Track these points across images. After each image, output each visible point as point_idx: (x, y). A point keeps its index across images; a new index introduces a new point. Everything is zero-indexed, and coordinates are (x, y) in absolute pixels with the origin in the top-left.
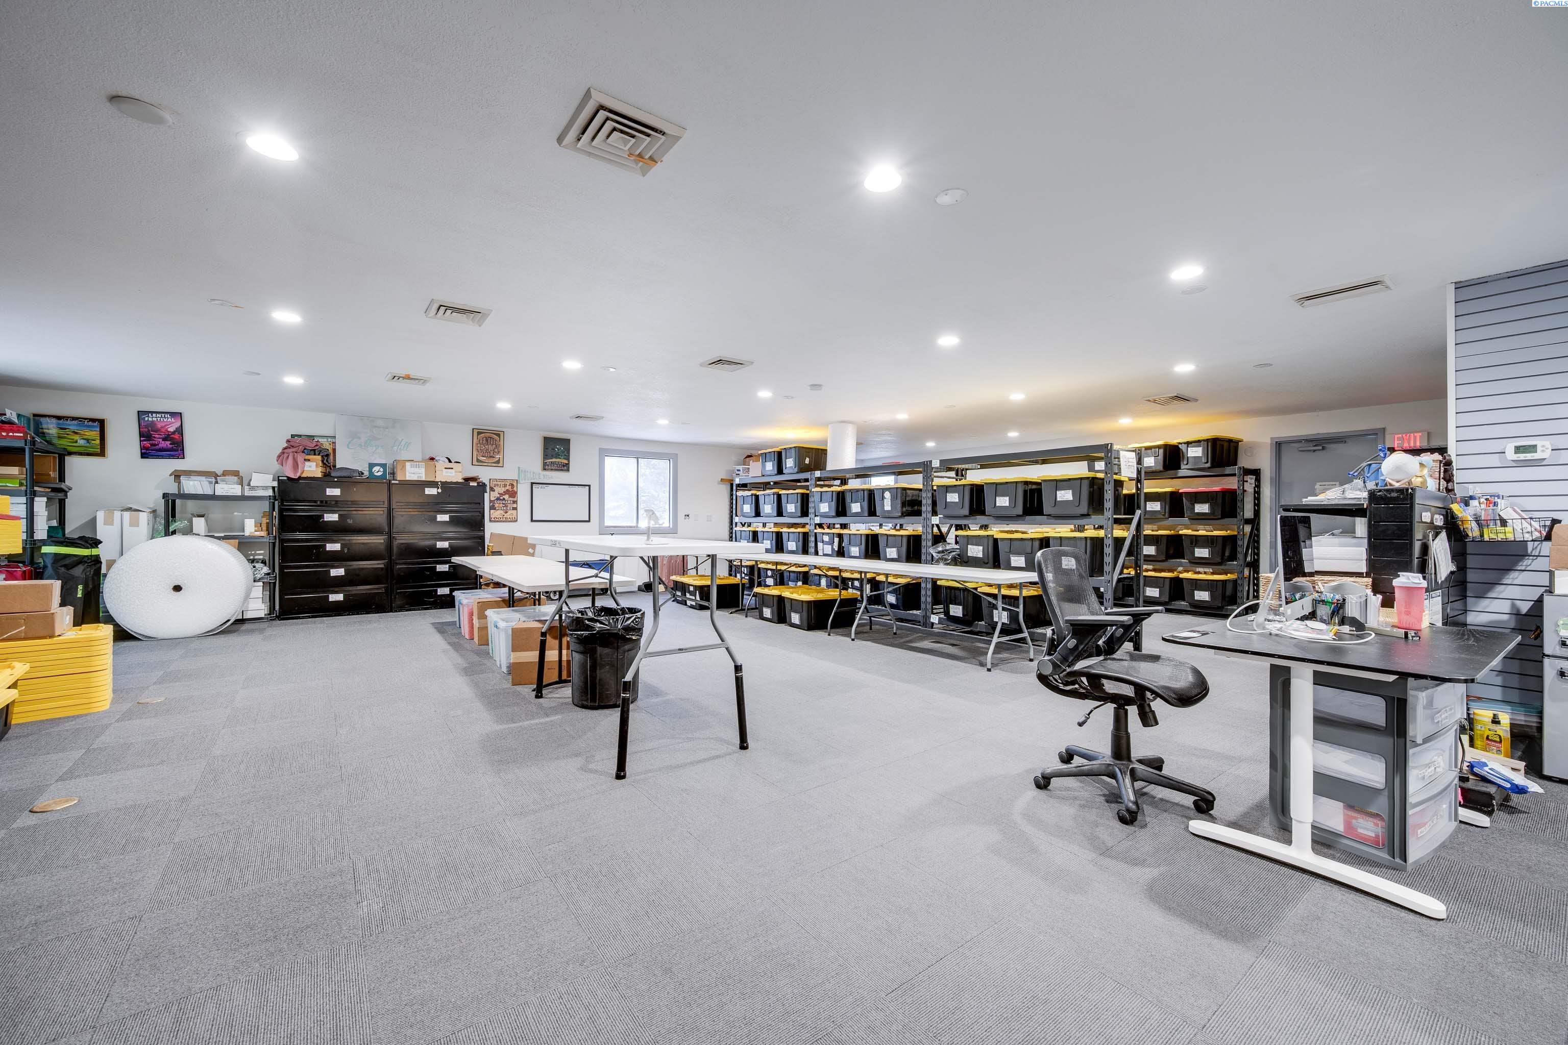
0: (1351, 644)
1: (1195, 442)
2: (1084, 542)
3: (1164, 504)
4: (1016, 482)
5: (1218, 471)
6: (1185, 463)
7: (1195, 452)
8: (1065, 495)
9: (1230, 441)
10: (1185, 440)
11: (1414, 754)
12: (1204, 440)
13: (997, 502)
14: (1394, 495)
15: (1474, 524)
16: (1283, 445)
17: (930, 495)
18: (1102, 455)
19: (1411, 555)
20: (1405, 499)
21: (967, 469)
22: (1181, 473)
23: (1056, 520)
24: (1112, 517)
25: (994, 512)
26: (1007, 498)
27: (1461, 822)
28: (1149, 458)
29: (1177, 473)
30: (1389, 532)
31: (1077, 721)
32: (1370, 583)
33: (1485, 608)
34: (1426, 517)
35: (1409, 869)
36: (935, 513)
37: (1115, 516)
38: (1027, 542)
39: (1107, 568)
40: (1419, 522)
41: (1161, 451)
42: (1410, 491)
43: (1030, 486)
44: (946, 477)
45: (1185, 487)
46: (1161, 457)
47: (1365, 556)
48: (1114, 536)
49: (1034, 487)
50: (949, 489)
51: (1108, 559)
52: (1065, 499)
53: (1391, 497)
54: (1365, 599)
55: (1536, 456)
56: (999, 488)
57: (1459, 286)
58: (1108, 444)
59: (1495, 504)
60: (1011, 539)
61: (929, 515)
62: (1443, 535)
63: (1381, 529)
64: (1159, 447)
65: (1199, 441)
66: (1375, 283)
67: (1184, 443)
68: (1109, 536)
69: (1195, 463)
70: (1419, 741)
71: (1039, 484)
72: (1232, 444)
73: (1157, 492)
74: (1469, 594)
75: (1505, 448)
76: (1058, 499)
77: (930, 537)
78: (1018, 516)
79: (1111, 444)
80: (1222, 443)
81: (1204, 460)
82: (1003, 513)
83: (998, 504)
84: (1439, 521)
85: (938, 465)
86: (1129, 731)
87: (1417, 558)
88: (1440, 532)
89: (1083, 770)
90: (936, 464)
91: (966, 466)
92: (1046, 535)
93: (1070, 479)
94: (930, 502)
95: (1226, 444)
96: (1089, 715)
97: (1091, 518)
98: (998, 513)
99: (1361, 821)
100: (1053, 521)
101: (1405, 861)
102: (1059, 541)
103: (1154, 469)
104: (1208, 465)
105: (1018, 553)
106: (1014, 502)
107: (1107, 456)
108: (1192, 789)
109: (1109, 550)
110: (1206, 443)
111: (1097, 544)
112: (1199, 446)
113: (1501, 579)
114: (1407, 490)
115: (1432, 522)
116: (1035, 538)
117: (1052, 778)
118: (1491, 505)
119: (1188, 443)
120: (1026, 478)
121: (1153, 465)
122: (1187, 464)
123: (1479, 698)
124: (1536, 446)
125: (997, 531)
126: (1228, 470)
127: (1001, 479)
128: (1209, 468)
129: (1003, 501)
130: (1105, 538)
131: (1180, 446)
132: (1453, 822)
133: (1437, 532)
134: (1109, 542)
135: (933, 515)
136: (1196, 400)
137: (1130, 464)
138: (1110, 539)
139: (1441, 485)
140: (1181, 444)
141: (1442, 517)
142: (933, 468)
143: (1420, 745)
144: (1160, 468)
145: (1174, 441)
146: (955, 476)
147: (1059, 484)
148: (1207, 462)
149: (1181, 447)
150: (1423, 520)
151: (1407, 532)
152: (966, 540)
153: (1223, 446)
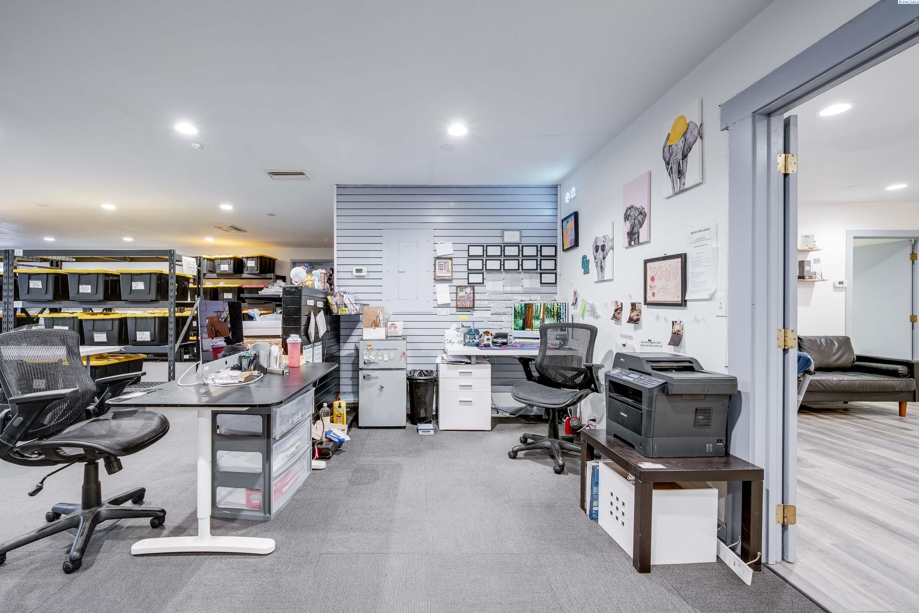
0: (245, 384)
1: (251, 257)
2: (153, 320)
3: (234, 294)
4: (98, 274)
5: (263, 276)
6: (246, 270)
7: (251, 264)
8: (139, 286)
9: (270, 259)
10: (246, 256)
11: (276, 447)
12: (256, 257)
13: (80, 289)
14: (294, 290)
15: (335, 306)
16: (296, 264)
17: (12, 281)
18: (168, 257)
19: (300, 324)
20: (298, 292)
21: (62, 261)
22: (244, 275)
23: (133, 304)
24: (174, 302)
25: (77, 297)
26: (90, 287)
27: (313, 469)
28: (225, 265)
29: (241, 276)
30: (291, 311)
31: (28, 492)
32: (281, 341)
33: (347, 347)
34: (311, 303)
35: (273, 517)
36: (17, 297)
37: (176, 302)
38: (107, 322)
39: (171, 339)
40: (305, 305)
41: (232, 261)
42: (300, 288)
43: (111, 278)
44: (34, 266)
45: (246, 284)
46: (232, 265)
47: (281, 326)
48: (176, 316)
49: (115, 278)
50: (32, 277)
51: (171, 333)
52: (138, 288)
53: (292, 291)
54: (269, 352)
55: (362, 274)
56: (81, 278)
57: (339, 187)
58: (171, 250)
59: (343, 297)
60: (94, 320)
61: (11, 300)
62: (322, 312)
63: (288, 310)
64: (231, 259)
65: (253, 257)
66: (302, 174)
67: (246, 258)
68: (172, 315)
69: (251, 270)
70: (277, 438)
71: (118, 276)
72: (272, 261)
73: (230, 287)
74: (341, 341)
75: (352, 270)
76: (133, 288)
77: (12, 319)
78: (100, 301)
79: (173, 250)
80: (266, 259)
81: (256, 269)
82: (86, 298)
83: (81, 291)
84: (320, 304)
85: (21, 254)
86: (100, 479)
87: (303, 326)
88: (321, 311)
89: (46, 532)
90: (19, 253)
91: (63, 258)
92: (123, 316)
93: (142, 274)
94: (12, 287)
95: (268, 261)
96: (42, 483)
97: (159, 303)
98: (82, 298)
99: (253, 495)
100: (130, 305)
101: (270, 514)
102: (134, 320)
103: (228, 272)
104: (258, 272)
105: (101, 331)
106: (96, 290)
107: (170, 259)
108: (146, 512)
109: (172, 326)
110: (257, 259)
111: (164, 321)
112: (253, 260)
113: (351, 333)
114: (299, 287)
115: (315, 305)
116: (114, 319)
117: (7, 552)
118: (341, 297)
119: (247, 258)
120: (106, 271)
121: (228, 270)
122: (247, 270)
123: (344, 392)
124: (362, 270)
125: (79, 313)
126: (268, 276)
127: (83, 270)
128: (259, 274)
129: (85, 289)
130: (169, 318)
131: (243, 259)
132: (309, 472)
133: (317, 310)
134: (172, 320)
135: (15, 300)
136: (246, 231)
137: (191, 266)
138: (173, 317)
139: (325, 286)
140: (244, 258)
141: (322, 303)
142: (15, 257)
143: (278, 440)
144: (232, 272)
145: (240, 256)
146: (49, 266)
147: (133, 277)
148: (257, 270)
149: (245, 260)
150: (308, 304)
151: (298, 311)
152: (51, 321)
153: (266, 262)
